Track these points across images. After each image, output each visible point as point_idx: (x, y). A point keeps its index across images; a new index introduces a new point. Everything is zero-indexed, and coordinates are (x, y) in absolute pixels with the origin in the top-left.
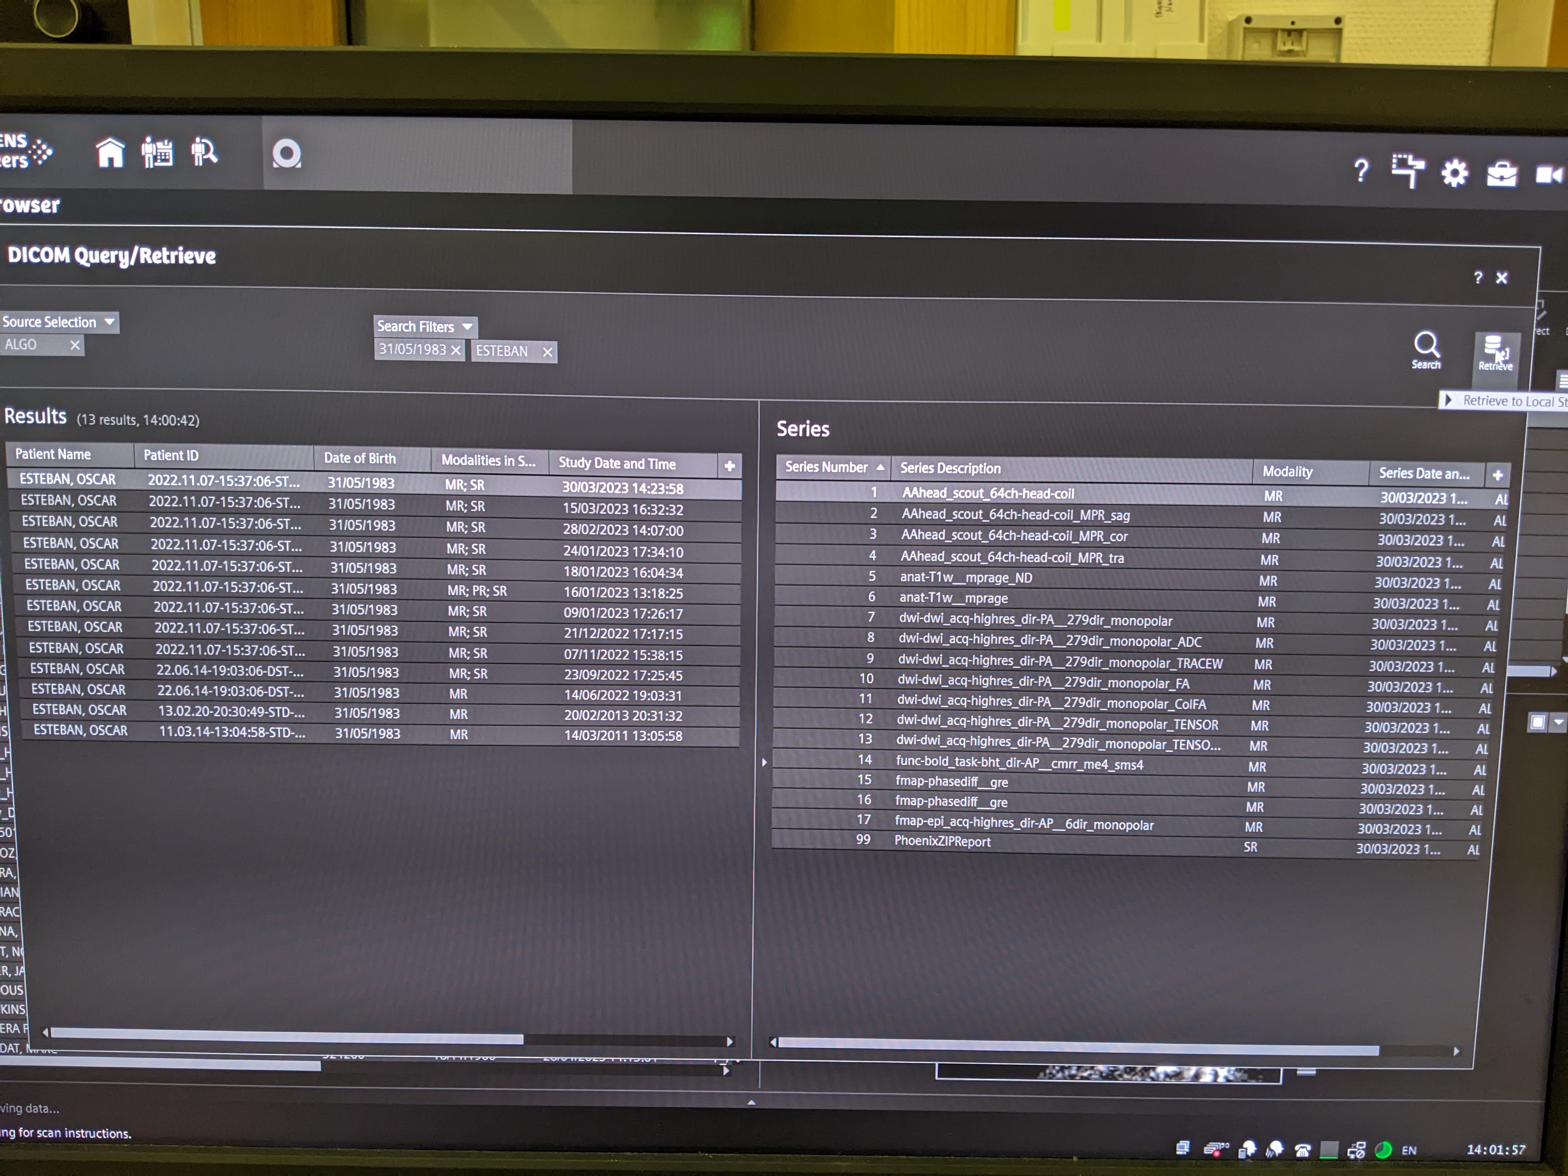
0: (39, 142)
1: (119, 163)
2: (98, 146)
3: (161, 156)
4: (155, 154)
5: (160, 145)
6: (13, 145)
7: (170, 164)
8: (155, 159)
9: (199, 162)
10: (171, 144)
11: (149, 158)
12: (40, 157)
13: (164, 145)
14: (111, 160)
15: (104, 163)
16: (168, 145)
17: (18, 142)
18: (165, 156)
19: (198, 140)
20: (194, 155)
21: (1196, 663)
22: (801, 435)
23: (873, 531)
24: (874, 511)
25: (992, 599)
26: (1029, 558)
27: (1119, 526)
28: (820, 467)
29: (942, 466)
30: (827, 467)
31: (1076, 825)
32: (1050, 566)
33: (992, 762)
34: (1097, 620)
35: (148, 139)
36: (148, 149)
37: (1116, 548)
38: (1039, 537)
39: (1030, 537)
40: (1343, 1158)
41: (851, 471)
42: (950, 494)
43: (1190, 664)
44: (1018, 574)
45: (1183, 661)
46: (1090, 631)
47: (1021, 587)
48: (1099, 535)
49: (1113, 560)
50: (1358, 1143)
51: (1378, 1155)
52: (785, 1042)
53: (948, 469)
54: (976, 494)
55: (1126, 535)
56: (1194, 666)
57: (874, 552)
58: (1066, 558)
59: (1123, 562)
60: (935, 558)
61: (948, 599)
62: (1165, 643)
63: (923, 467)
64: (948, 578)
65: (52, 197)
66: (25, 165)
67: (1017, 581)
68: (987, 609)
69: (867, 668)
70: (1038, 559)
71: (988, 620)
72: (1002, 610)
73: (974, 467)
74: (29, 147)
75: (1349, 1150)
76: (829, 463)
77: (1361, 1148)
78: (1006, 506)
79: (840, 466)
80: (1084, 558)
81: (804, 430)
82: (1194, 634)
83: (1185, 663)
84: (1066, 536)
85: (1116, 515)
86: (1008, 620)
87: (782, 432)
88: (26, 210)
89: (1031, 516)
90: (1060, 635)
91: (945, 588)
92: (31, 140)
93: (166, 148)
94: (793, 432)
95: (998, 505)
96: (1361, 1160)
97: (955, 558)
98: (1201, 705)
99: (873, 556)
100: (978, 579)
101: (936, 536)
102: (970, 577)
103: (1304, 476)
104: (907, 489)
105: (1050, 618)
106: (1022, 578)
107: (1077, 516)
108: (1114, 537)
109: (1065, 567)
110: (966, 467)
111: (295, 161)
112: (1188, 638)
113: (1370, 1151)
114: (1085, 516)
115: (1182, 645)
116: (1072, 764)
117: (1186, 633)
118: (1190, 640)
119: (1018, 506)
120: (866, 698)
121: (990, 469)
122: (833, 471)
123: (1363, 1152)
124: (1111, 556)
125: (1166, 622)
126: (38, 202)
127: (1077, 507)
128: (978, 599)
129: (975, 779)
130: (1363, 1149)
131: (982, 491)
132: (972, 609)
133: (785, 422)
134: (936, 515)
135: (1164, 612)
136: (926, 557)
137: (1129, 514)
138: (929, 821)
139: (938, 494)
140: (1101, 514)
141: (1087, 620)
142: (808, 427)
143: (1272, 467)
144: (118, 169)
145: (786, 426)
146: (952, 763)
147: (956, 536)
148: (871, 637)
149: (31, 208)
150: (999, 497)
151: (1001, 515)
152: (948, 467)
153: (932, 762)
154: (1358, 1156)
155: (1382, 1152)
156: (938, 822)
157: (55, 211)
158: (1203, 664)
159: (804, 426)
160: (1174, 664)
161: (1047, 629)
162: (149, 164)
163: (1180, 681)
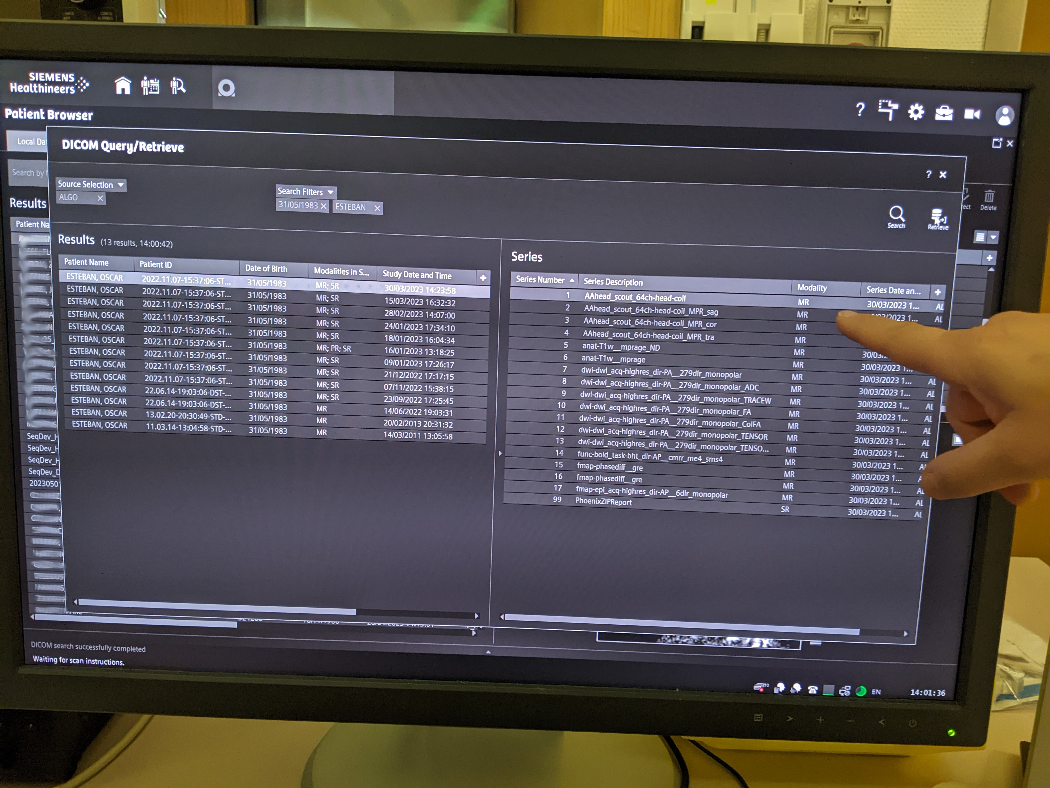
0: (81, 78)
1: (128, 92)
2: (116, 81)
3: (153, 88)
4: (149, 87)
5: (152, 81)
6: (67, 80)
7: (158, 93)
8: (149, 89)
9: (174, 92)
10: (158, 81)
11: (146, 89)
12: (82, 87)
13: (154, 81)
14: (123, 90)
15: (119, 92)
16: (157, 81)
17: (69, 79)
18: (155, 88)
19: (174, 79)
20: (172, 88)
21: (755, 400)
22: (525, 260)
23: (567, 318)
24: (568, 306)
25: (636, 360)
26: (658, 336)
27: (711, 318)
28: (537, 280)
29: (608, 280)
30: (541, 280)
31: (682, 494)
32: (670, 341)
33: (634, 456)
34: (697, 374)
35: (145, 78)
36: (145, 84)
37: (710, 331)
38: (664, 324)
39: (659, 323)
40: (837, 695)
41: (555, 282)
42: (613, 297)
43: (752, 400)
44: (651, 345)
45: (747, 399)
46: (693, 380)
47: (653, 353)
48: (700, 323)
49: (707, 338)
50: (846, 686)
51: (858, 694)
52: (509, 617)
53: (611, 282)
54: (628, 298)
55: (715, 324)
56: (754, 402)
57: (567, 330)
58: (680, 336)
59: (713, 339)
60: (603, 335)
61: (610, 359)
62: (737, 388)
63: (597, 281)
64: (611, 347)
65: (88, 112)
66: (73, 92)
67: (651, 350)
68: (633, 365)
69: (562, 399)
70: (663, 337)
71: (633, 372)
72: (642, 366)
73: (627, 281)
74: (76, 81)
75: (840, 690)
76: (542, 277)
77: (847, 689)
78: (646, 305)
79: (548, 279)
80: (691, 337)
81: (528, 257)
82: (754, 382)
83: (749, 400)
84: (681, 323)
85: (710, 312)
86: (644, 372)
87: (515, 258)
88: (73, 119)
89: (660, 311)
90: (675, 382)
91: (609, 353)
92: (77, 78)
93: (155, 83)
94: (521, 259)
95: (641, 305)
96: (847, 697)
97: (615, 335)
98: (757, 425)
99: (567, 333)
100: (628, 348)
101: (604, 322)
102: (624, 347)
103: (822, 290)
104: (588, 294)
105: (670, 372)
106: (654, 348)
107: (687, 312)
108: (708, 325)
109: (679, 341)
110: (622, 281)
111: (231, 93)
112: (751, 385)
113: (853, 691)
114: (692, 312)
115: (747, 389)
116: (681, 458)
117: (750, 382)
118: (752, 386)
119: (653, 305)
120: (561, 417)
121: (636, 283)
122: (544, 282)
123: (849, 692)
124: (706, 336)
125: (738, 376)
126: (80, 114)
127: (687, 307)
128: (627, 360)
129: (623, 466)
130: (849, 690)
131: (631, 296)
132: (624, 365)
133: (516, 252)
134: (604, 309)
135: (737, 370)
136: (598, 334)
137: (717, 311)
138: (596, 490)
139: (606, 297)
140: (701, 311)
141: (691, 373)
142: (530, 255)
143: (803, 285)
144: (127, 95)
145: (517, 255)
146: (610, 456)
147: (615, 322)
148: (564, 381)
149: (76, 117)
150: (641, 300)
151: (642, 310)
152: (612, 281)
153: (598, 455)
154: (846, 694)
155: (860, 692)
156: (601, 490)
157: (90, 119)
158: (760, 400)
159: (528, 255)
160: (742, 400)
161: (668, 378)
162: (145, 93)
163: (745, 411)
